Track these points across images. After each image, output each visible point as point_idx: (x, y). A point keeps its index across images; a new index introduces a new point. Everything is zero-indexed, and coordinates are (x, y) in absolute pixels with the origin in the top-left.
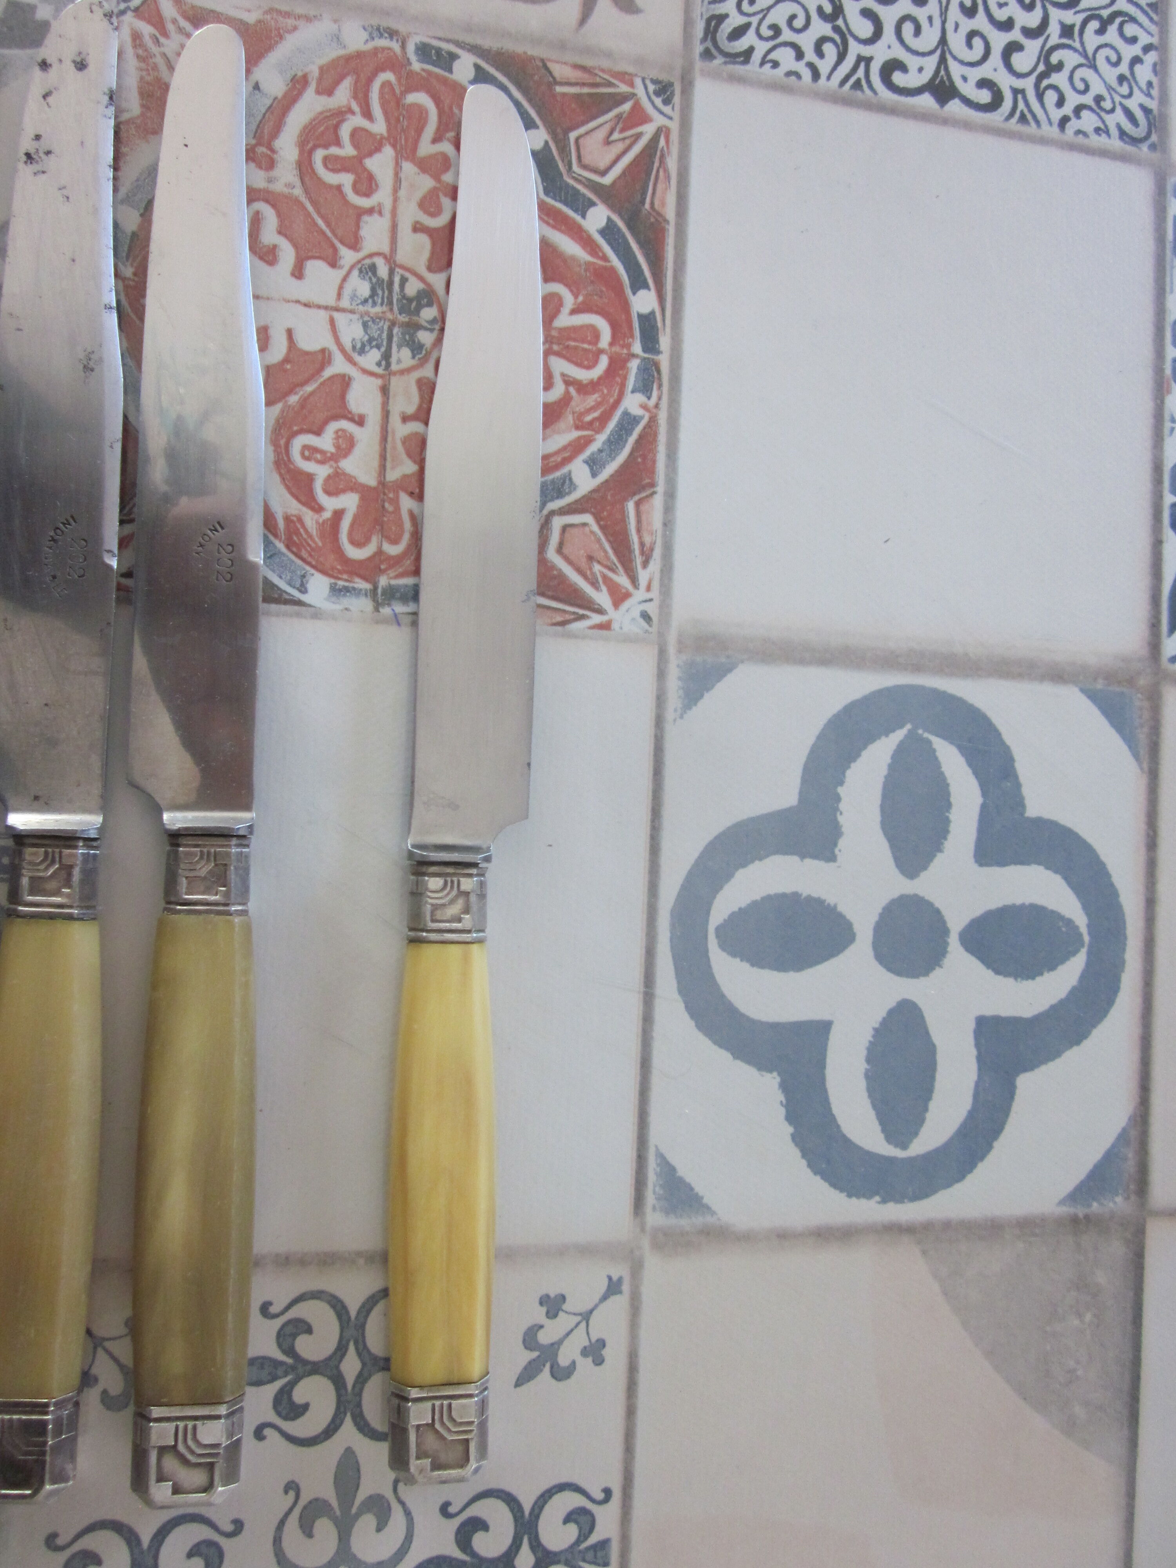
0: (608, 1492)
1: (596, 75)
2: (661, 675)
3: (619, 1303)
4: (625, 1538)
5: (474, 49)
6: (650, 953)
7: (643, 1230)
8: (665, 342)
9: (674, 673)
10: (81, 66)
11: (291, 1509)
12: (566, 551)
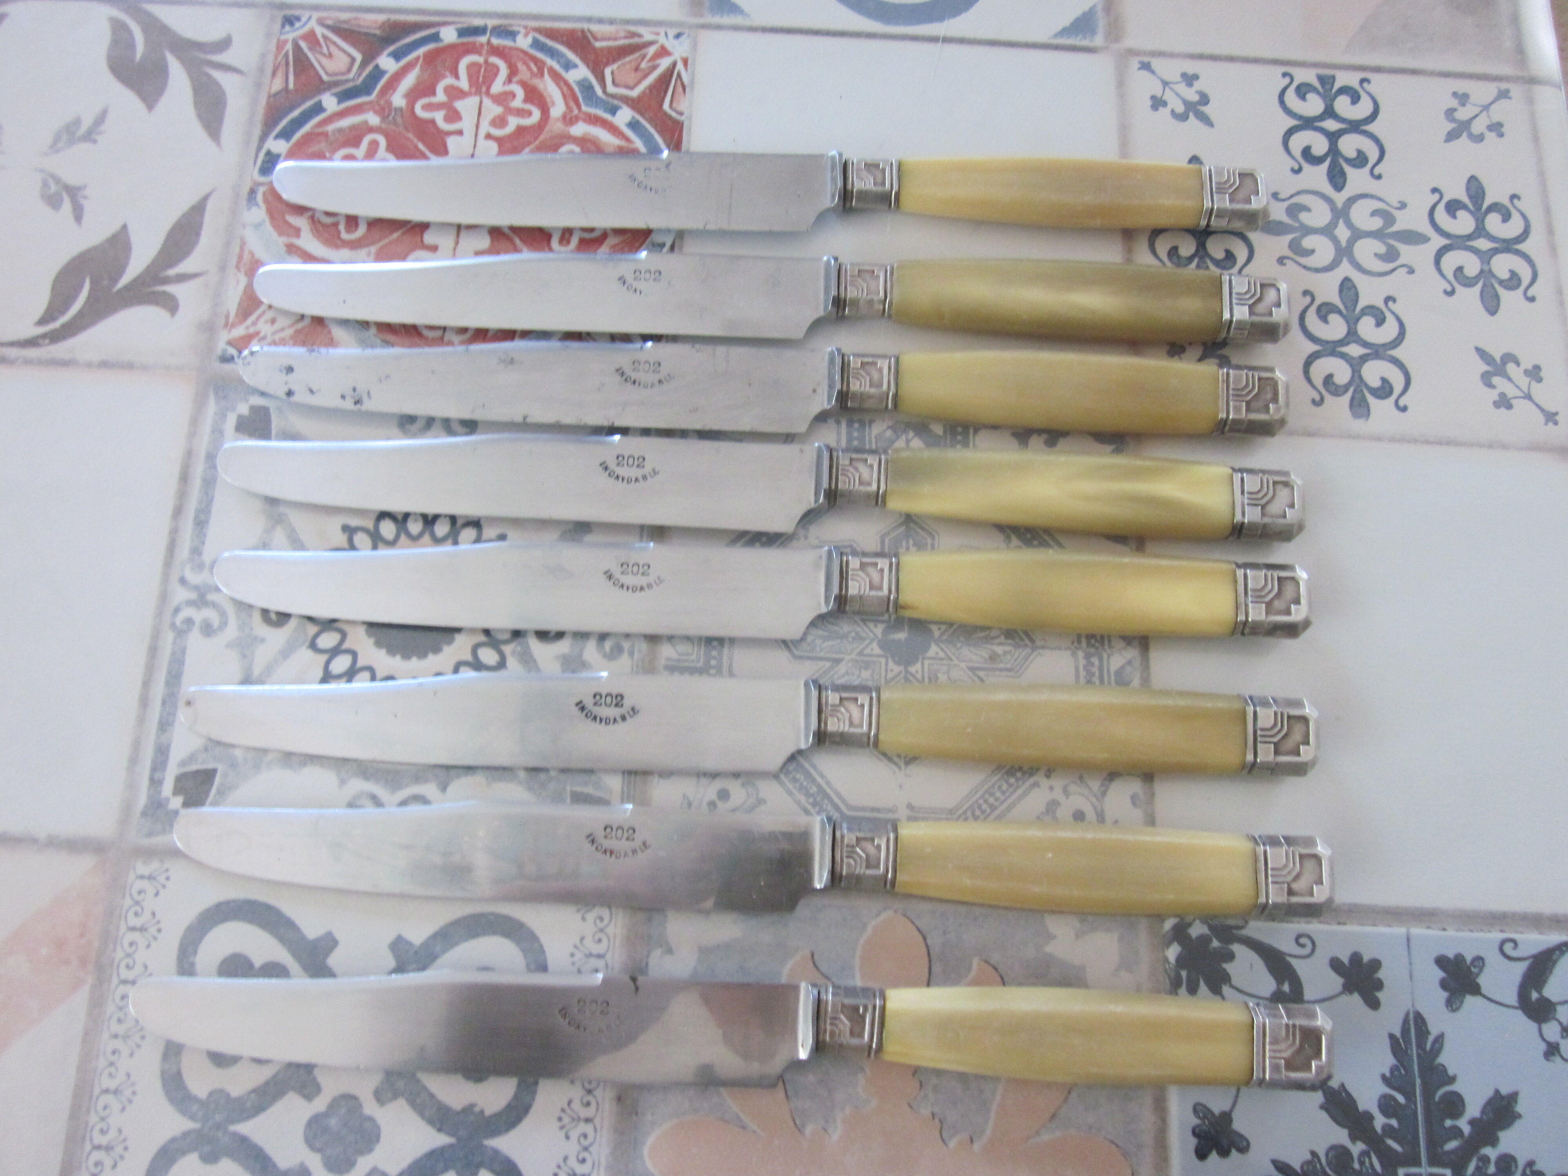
0: (1285, 75)
1: (279, 63)
2: (719, 27)
3: (1156, 63)
4: (1315, 65)
5: (263, 139)
6: (915, 38)
7: (1107, 48)
8: (478, 22)
9: (717, 20)
10: (290, 370)
11: (1296, 262)
12: (631, 83)
